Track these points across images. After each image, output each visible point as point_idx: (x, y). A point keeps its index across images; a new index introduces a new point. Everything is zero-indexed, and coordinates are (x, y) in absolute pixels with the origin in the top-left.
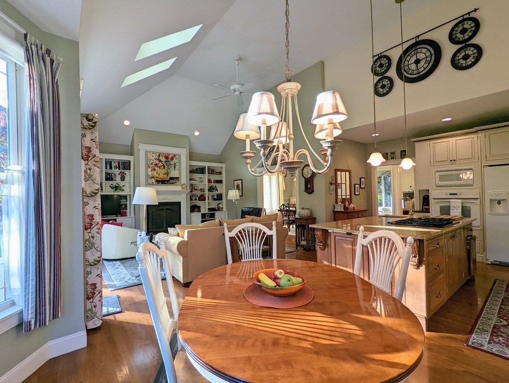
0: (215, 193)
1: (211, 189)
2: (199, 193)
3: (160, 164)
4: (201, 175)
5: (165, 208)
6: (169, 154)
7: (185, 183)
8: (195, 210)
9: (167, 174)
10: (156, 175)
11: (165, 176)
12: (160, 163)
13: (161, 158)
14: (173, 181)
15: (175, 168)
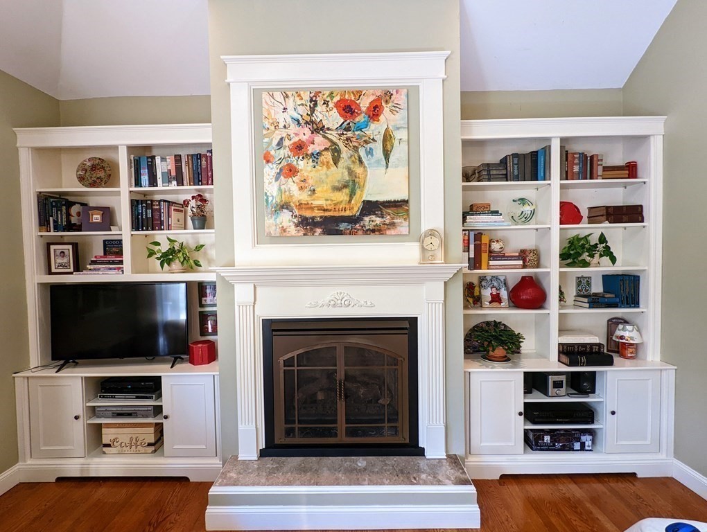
0: (598, 269)
1: (573, 253)
2: (513, 272)
3: (319, 143)
4: (526, 189)
5: (340, 342)
6: (359, 93)
9: (351, 185)
10: (299, 196)
11: (342, 196)
12: (319, 139)
13: (320, 114)
14: (378, 221)
15: (387, 155)
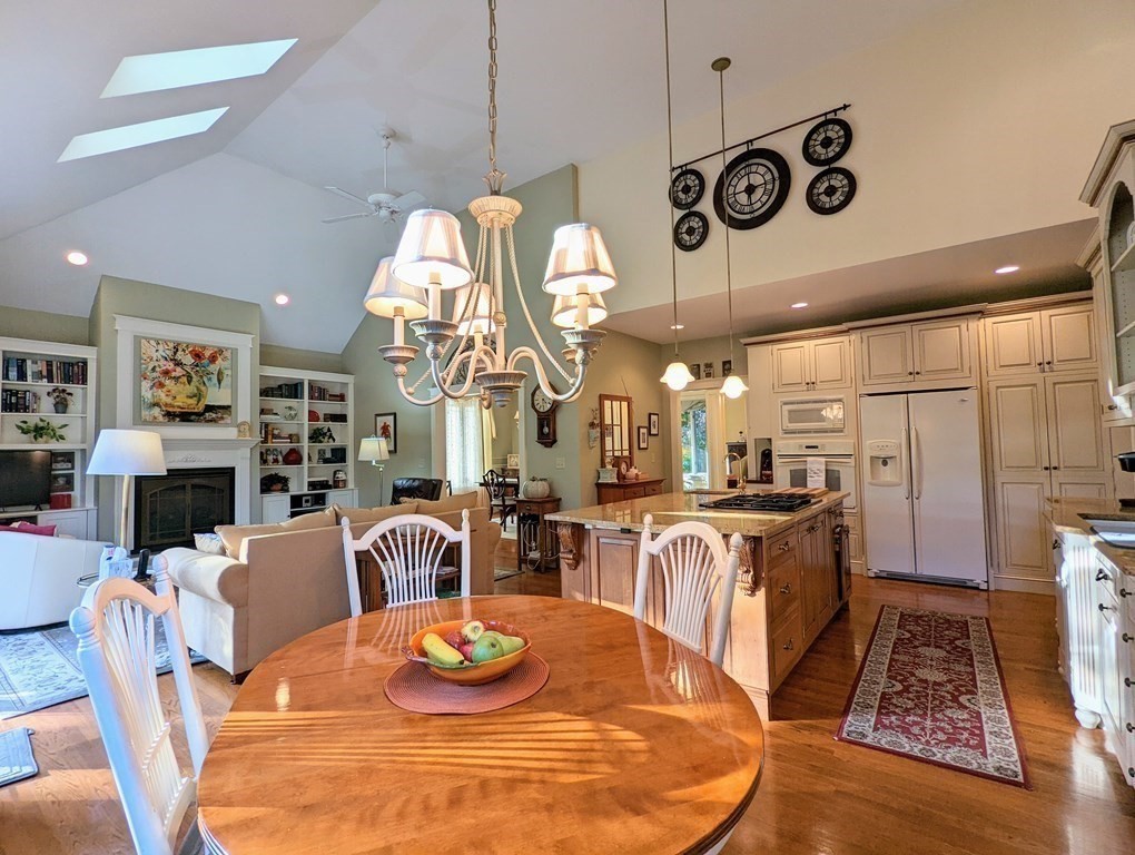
0: (327, 445)
1: (316, 436)
2: (285, 446)
3: (179, 371)
4: (291, 402)
5: (189, 482)
6: (204, 348)
7: (248, 420)
8: (274, 487)
9: (198, 396)
10: (164, 399)
11: (193, 401)
12: (178, 369)
13: (180, 356)
14: (214, 415)
15: (219, 381)
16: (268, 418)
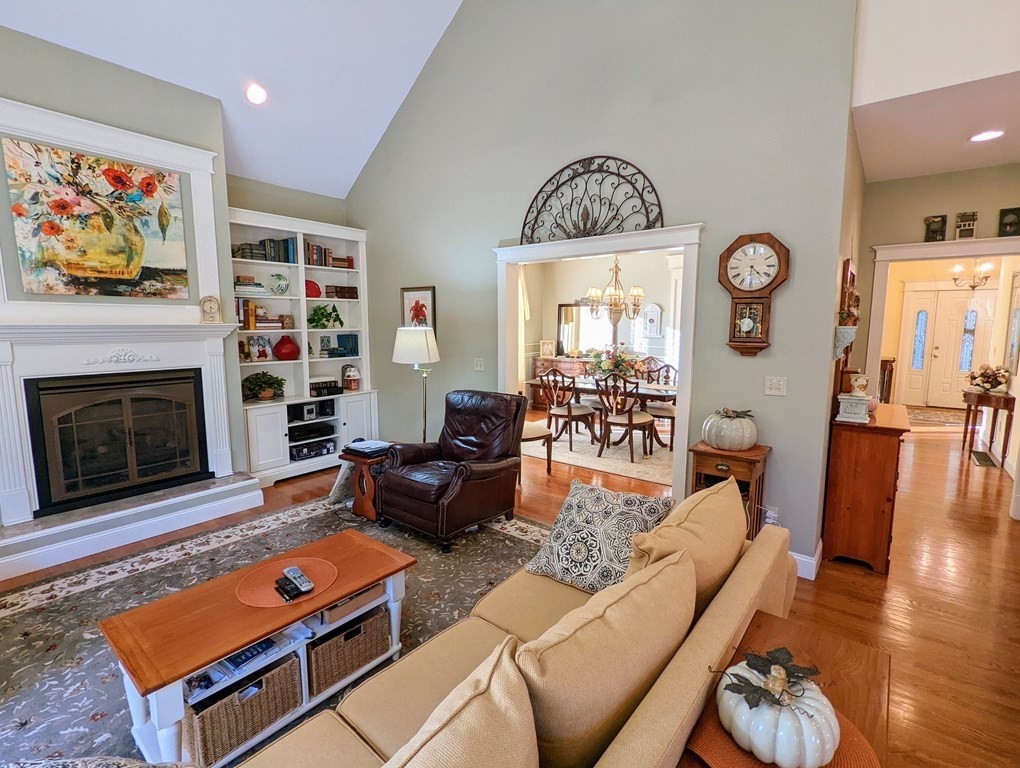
0: (333, 331)
1: (317, 318)
2: (275, 333)
3: (86, 206)
4: (280, 267)
5: (126, 395)
6: (130, 167)
7: (216, 293)
8: (262, 394)
9: (129, 251)
10: (65, 255)
11: (119, 261)
12: (85, 202)
13: (84, 176)
14: (159, 285)
15: (163, 229)
16: (248, 291)
